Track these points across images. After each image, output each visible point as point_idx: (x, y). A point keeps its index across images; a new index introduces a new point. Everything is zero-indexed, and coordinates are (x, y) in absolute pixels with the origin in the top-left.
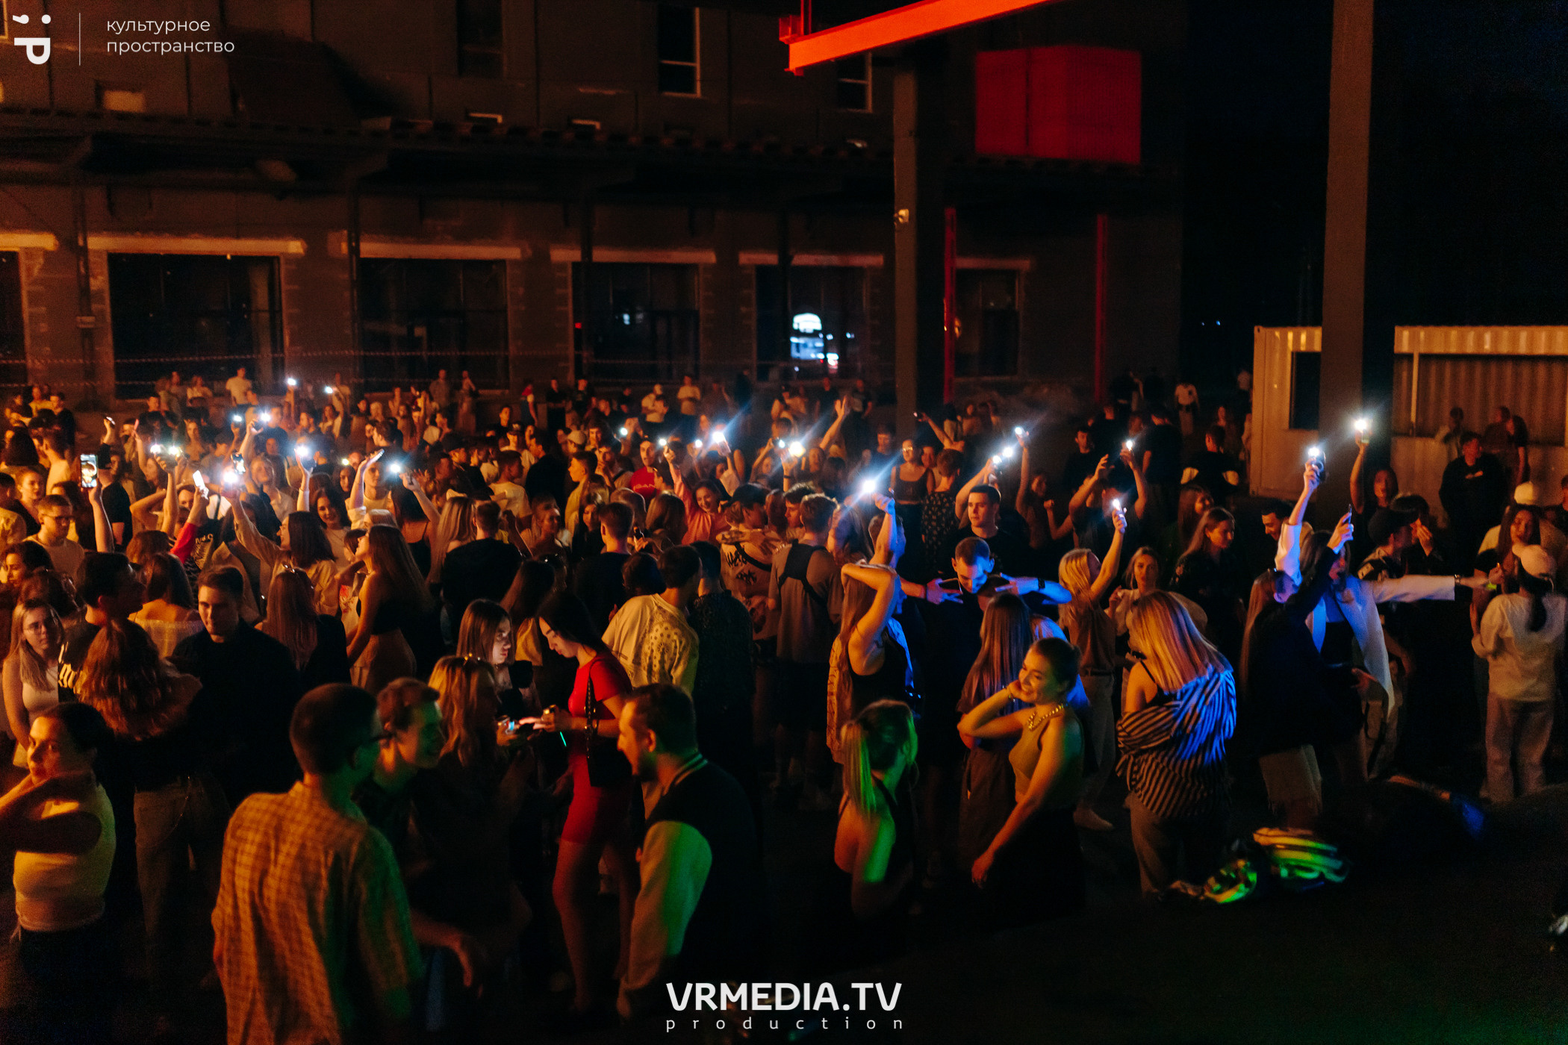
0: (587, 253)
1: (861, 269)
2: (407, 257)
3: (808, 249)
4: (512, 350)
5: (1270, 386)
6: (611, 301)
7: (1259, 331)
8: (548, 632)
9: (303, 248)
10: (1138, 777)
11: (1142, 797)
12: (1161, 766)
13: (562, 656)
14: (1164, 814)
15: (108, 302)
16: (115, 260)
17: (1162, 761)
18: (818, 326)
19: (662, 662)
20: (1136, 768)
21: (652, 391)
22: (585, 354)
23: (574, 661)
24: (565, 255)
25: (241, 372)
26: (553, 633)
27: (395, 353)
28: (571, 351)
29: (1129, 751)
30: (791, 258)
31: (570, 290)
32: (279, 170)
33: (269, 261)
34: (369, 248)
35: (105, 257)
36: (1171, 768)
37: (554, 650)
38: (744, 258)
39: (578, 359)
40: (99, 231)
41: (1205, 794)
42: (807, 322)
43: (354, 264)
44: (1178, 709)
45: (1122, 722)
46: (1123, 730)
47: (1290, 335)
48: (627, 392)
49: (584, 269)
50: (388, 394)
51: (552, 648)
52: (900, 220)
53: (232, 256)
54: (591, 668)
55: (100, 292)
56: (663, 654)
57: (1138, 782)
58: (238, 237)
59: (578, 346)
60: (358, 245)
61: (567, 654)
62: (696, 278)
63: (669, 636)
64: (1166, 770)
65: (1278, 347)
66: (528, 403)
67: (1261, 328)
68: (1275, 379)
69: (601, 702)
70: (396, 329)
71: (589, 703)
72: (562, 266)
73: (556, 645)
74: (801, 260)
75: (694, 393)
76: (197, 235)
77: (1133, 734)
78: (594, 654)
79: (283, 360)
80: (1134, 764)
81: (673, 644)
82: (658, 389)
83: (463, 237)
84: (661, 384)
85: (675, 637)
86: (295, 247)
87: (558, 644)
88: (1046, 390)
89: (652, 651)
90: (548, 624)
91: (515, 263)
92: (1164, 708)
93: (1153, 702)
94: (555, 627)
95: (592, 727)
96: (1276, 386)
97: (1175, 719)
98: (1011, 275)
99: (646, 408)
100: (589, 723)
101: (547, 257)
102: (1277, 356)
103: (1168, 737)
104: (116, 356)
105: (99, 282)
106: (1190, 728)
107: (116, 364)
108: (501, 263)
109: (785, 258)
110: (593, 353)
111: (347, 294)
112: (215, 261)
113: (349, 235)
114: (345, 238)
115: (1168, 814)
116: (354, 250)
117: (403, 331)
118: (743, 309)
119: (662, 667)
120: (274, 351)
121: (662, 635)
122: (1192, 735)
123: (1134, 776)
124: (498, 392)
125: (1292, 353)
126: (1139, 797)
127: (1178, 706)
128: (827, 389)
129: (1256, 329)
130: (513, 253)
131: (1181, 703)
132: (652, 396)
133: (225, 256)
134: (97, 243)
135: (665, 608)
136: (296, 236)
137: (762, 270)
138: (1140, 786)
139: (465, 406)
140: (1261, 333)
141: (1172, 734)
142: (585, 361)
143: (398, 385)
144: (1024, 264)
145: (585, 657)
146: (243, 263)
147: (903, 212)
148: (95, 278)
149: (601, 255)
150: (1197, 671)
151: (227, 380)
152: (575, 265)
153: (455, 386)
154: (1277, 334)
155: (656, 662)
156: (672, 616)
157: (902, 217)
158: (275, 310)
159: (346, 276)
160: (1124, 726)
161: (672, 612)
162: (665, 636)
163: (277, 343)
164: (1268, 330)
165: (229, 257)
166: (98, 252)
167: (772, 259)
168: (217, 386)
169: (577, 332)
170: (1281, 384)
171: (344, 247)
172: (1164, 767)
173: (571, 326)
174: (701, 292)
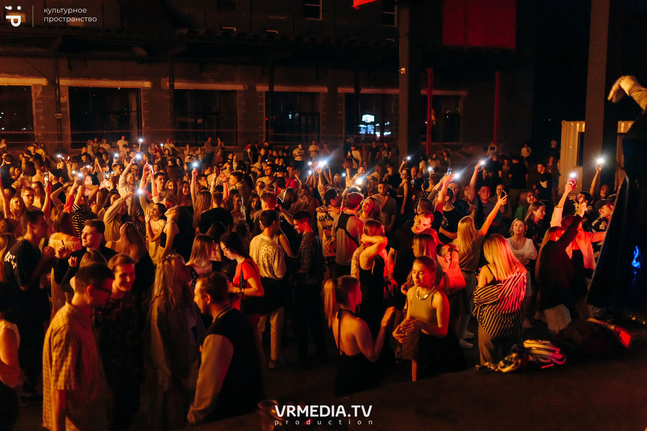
0: (271, 88)
1: (391, 95)
2: (194, 89)
3: (368, 87)
4: (239, 129)
5: (569, 147)
6: (282, 108)
7: (564, 123)
8: (224, 248)
9: (151, 85)
10: (482, 318)
11: (484, 327)
12: (493, 313)
13: (229, 259)
14: (494, 335)
15: (68, 107)
16: (71, 89)
17: (493, 311)
18: (373, 120)
19: (268, 261)
20: (481, 314)
21: (297, 147)
22: (270, 131)
23: (235, 262)
24: (262, 88)
25: (123, 138)
26: (226, 249)
27: (190, 130)
28: (264, 130)
29: (479, 304)
30: (360, 90)
31: (264, 104)
32: (140, 52)
33: (136, 90)
34: (178, 85)
35: (67, 88)
36: (497, 314)
37: (226, 256)
38: (340, 90)
39: (267, 133)
40: (64, 77)
41: (512, 325)
42: (368, 118)
43: (172, 92)
44: (502, 287)
45: (476, 291)
46: (477, 295)
47: (578, 125)
48: (286, 148)
49: (270, 94)
50: (184, 148)
51: (225, 255)
52: (401, 72)
53: (120, 88)
54: (242, 265)
55: (65, 103)
56: (267, 258)
57: (482, 320)
58: (123, 80)
59: (267, 128)
60: (173, 84)
61: (232, 258)
62: (319, 99)
63: (268, 250)
64: (495, 315)
65: (572, 130)
66: (247, 152)
67: (565, 122)
68: (571, 144)
69: (246, 280)
70: (190, 120)
71: (241, 280)
72: (261, 93)
73: (227, 254)
74: (364, 91)
75: (317, 148)
76: (106, 79)
77: (481, 297)
78: (244, 259)
79: (142, 132)
80: (480, 312)
81: (270, 253)
82: (300, 146)
83: (218, 80)
84: (302, 144)
85: (270, 250)
86: (147, 84)
87: (228, 254)
88: (472, 149)
89: (263, 258)
90: (224, 245)
91: (240, 91)
92: (496, 286)
93: (490, 284)
94: (227, 246)
95: (241, 291)
96: (571, 147)
97: (500, 291)
98: (457, 98)
99: (295, 154)
100: (241, 289)
101: (255, 89)
102: (572, 133)
103: (497, 299)
104: (71, 131)
105: (65, 99)
106: (506, 296)
107: (71, 134)
108: (235, 91)
109: (357, 90)
110: (273, 131)
111: (169, 104)
112: (113, 90)
113: (170, 79)
114: (168, 81)
115: (496, 334)
116: (172, 86)
117: (193, 121)
118: (339, 112)
119: (269, 264)
120: (138, 129)
121: (265, 250)
122: (507, 299)
123: (480, 317)
124: (233, 147)
125: (579, 133)
126: (483, 326)
127: (502, 286)
128: (374, 147)
129: (563, 122)
130: (240, 87)
131: (504, 285)
132: (298, 149)
133: (118, 88)
134: (64, 82)
135: (264, 238)
136: (147, 80)
137: (348, 95)
138: (483, 321)
139: (219, 153)
140: (565, 124)
141: (498, 298)
142: (270, 134)
143: (188, 144)
144: (463, 93)
145: (240, 260)
146: (126, 91)
147: (403, 69)
148: (63, 97)
149: (277, 88)
150: (512, 270)
151: (117, 141)
152: (266, 92)
153: (214, 144)
154: (572, 124)
155: (266, 263)
156: (267, 241)
157: (402, 71)
158: (139, 111)
159: (169, 97)
160: (477, 293)
161: (267, 240)
162: (266, 250)
163: (139, 126)
164: (568, 122)
165: (119, 88)
166: (64, 86)
167: (352, 90)
168: (113, 143)
169: (267, 122)
170: (573, 147)
171: (168, 84)
172: (494, 313)
173: (265, 119)
174: (321, 104)
